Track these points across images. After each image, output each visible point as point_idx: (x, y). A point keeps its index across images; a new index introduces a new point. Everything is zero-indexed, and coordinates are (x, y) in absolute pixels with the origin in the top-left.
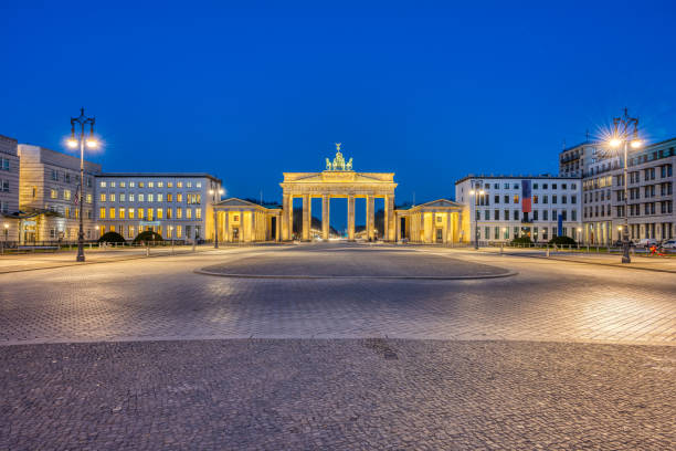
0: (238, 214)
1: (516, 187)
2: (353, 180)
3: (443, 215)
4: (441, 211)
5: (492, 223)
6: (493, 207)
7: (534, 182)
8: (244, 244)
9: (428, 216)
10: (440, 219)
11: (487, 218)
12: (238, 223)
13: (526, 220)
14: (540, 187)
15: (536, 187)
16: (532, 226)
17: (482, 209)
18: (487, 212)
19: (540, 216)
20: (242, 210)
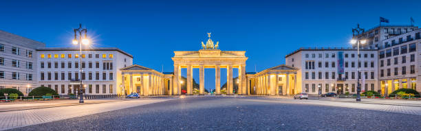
0: (140, 76)
1: (333, 56)
2: (219, 56)
3: (283, 76)
4: (283, 73)
5: (317, 81)
6: (317, 70)
7: (345, 52)
8: (144, 97)
9: (273, 76)
10: (280, 79)
11: (313, 78)
12: (139, 83)
13: (340, 79)
14: (350, 56)
15: (347, 56)
16: (344, 83)
17: (310, 71)
18: (314, 74)
19: (350, 76)
20: (142, 73)
